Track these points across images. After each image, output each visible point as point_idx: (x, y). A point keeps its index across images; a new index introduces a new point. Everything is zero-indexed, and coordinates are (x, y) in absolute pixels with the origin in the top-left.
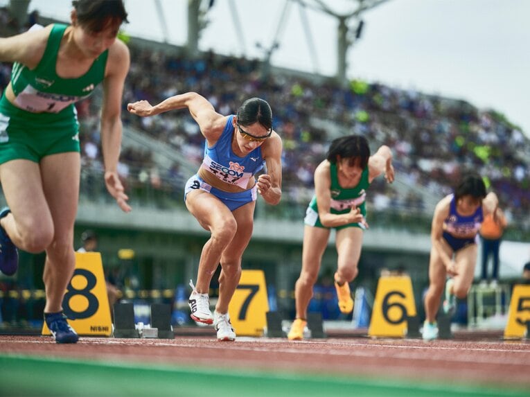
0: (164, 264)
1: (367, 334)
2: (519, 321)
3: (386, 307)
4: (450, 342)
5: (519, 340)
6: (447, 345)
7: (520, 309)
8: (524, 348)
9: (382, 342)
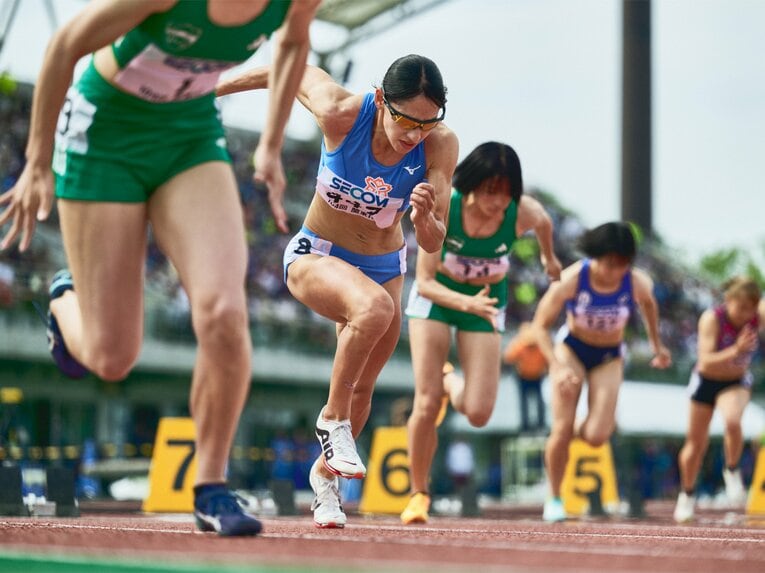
0: (65, 411)
1: (357, 510)
2: (578, 492)
3: (385, 471)
4: (478, 522)
5: (575, 520)
6: (473, 526)
7: (579, 473)
8: (584, 531)
9: (380, 522)
